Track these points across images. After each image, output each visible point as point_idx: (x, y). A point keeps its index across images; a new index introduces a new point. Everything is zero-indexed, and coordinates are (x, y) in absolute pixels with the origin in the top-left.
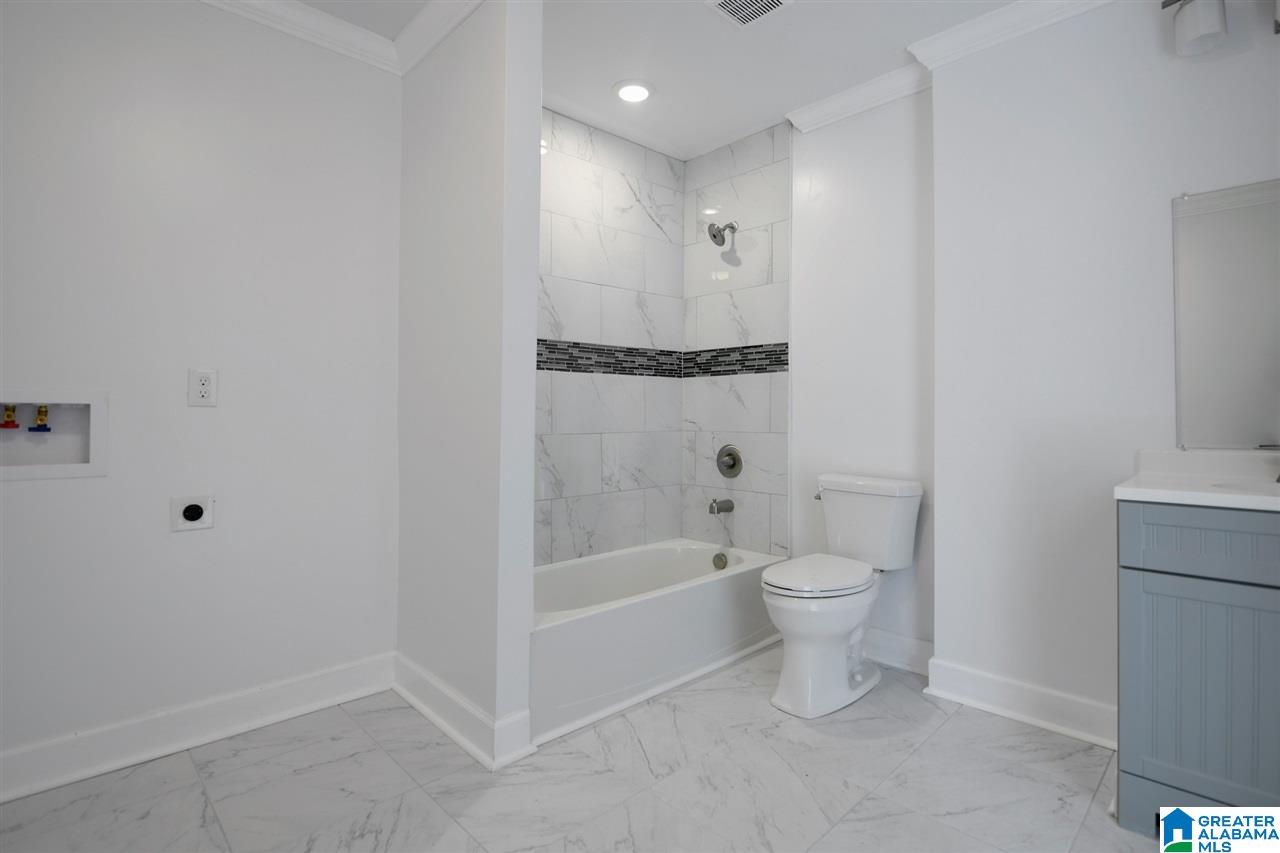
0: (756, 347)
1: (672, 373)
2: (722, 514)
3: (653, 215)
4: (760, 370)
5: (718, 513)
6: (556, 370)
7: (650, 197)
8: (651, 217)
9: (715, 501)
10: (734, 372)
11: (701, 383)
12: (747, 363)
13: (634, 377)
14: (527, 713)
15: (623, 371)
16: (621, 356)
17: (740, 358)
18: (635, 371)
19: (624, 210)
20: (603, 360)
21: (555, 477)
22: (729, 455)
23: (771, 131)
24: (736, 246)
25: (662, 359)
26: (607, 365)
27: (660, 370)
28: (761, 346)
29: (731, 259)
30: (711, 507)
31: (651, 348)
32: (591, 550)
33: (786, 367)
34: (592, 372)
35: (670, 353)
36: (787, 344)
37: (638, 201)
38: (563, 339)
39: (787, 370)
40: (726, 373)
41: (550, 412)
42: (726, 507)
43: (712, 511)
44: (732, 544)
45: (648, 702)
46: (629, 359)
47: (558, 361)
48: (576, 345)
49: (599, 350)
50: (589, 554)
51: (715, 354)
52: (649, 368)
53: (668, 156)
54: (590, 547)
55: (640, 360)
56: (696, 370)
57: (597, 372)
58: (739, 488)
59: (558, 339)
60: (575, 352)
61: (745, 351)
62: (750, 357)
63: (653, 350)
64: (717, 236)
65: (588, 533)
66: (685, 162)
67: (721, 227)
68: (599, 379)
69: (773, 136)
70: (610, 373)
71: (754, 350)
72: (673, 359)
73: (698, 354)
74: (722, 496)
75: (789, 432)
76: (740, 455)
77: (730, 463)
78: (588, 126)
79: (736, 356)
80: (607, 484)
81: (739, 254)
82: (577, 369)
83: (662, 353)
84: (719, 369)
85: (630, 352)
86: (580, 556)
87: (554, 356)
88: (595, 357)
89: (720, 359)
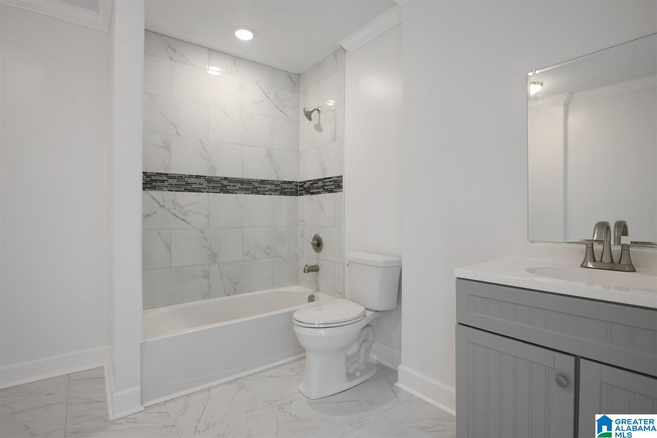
0: (329, 178)
1: (291, 194)
2: (310, 273)
3: (278, 106)
4: (331, 191)
5: (308, 272)
6: (212, 192)
7: (275, 95)
8: (277, 107)
9: (306, 266)
10: (320, 193)
11: (305, 199)
12: (325, 188)
13: (266, 196)
14: (139, 388)
15: (258, 193)
16: (257, 185)
17: (322, 185)
18: (266, 193)
19: (258, 103)
20: (245, 186)
21: (212, 252)
22: (318, 240)
23: (335, 53)
24: (321, 121)
25: (285, 186)
26: (247, 189)
27: (283, 192)
28: (331, 178)
29: (318, 128)
30: (305, 269)
31: (277, 179)
32: (236, 292)
33: (341, 189)
34: (237, 193)
35: (290, 183)
36: (342, 176)
37: (268, 97)
38: (217, 175)
39: (342, 191)
40: (316, 193)
41: (208, 216)
42: (314, 269)
43: (305, 272)
44: (318, 290)
45: (230, 382)
46: (262, 186)
47: (214, 187)
48: (226, 179)
49: (242, 182)
50: (234, 294)
51: (312, 182)
52: (276, 191)
53: (287, 72)
54: (235, 290)
55: (269, 187)
56: (304, 192)
57: (240, 193)
58: (324, 258)
59: (213, 176)
60: (225, 183)
61: (325, 181)
62: (327, 184)
63: (279, 181)
64: (308, 115)
65: (234, 282)
66: (299, 75)
67: (311, 110)
68: (242, 198)
69: (336, 56)
70: (249, 194)
71: (328, 180)
72: (292, 186)
73: (305, 182)
74: (312, 263)
75: (343, 227)
76: (323, 240)
77: (318, 244)
78: (232, 56)
79: (320, 184)
80: (246, 255)
81: (322, 125)
82: (227, 192)
83: (285, 182)
84: (313, 191)
85: (262, 182)
86: (229, 295)
87: (211, 185)
88: (238, 185)
89: (314, 185)
